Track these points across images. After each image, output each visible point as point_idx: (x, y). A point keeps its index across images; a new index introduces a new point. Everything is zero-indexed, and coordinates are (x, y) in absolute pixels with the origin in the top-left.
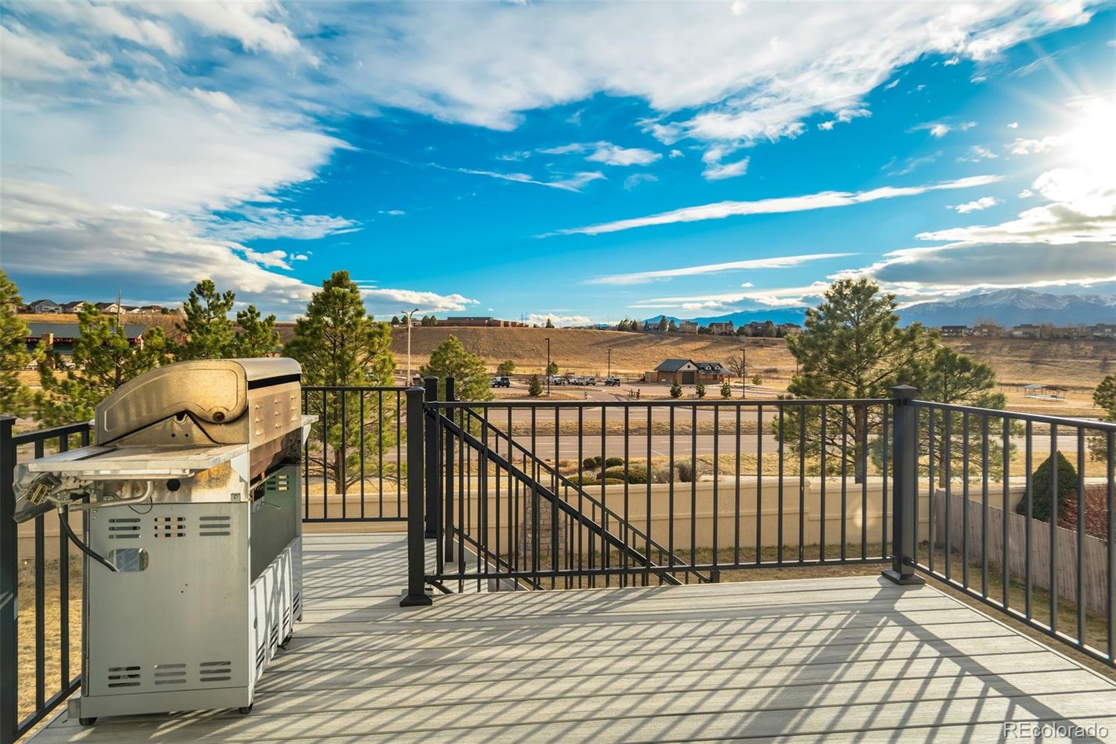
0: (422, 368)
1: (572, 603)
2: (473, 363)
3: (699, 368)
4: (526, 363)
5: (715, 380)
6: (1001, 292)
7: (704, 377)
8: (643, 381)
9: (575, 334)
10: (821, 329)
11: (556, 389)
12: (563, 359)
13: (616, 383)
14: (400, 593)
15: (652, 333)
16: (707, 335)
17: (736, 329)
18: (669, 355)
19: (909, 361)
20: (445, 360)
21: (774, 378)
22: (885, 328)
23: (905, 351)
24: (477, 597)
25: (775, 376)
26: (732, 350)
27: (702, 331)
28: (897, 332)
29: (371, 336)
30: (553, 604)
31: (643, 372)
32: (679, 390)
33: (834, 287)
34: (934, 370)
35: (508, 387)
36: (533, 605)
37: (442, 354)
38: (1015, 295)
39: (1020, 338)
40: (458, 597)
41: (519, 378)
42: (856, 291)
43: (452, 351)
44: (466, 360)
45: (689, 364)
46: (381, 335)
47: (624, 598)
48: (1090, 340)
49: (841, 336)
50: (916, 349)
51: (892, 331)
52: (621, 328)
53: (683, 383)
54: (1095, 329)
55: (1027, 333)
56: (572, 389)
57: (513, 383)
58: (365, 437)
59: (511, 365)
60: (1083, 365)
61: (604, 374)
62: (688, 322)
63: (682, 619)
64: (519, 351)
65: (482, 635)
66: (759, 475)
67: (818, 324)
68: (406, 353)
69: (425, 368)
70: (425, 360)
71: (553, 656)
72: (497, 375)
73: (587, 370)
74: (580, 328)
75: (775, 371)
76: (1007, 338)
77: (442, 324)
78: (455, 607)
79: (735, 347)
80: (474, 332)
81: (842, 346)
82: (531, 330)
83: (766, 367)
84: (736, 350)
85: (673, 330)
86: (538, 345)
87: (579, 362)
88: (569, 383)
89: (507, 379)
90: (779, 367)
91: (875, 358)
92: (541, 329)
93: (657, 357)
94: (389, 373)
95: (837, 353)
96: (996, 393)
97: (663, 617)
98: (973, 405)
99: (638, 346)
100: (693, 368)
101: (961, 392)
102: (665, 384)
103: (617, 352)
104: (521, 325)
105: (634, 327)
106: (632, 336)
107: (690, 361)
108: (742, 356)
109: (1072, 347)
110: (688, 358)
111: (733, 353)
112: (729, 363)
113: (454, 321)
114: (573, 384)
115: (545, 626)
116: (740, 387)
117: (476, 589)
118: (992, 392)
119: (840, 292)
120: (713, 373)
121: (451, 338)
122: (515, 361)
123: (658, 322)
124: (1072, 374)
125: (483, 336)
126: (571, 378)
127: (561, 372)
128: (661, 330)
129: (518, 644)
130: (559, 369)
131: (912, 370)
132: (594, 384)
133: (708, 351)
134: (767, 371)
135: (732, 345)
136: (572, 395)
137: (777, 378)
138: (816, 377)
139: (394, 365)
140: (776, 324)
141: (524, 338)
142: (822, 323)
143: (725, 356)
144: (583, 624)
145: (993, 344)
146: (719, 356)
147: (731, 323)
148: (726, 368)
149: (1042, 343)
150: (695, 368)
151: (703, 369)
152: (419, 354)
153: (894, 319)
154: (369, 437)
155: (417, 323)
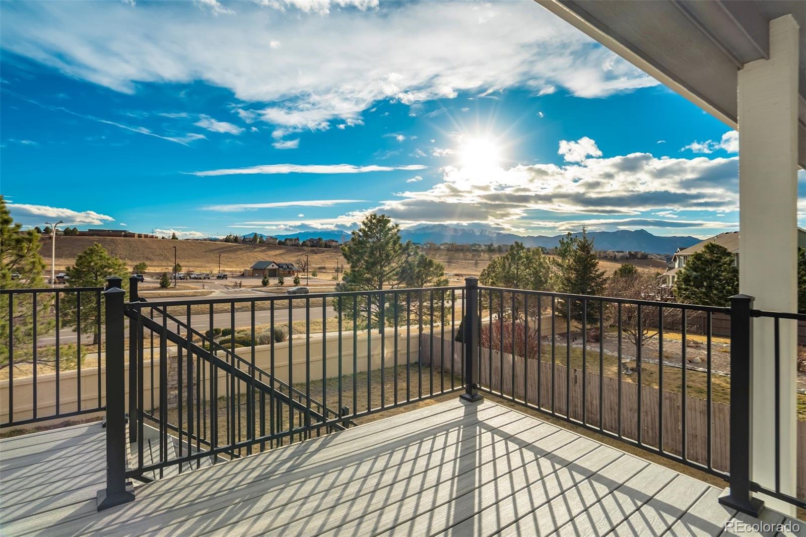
0: (68, 269)
1: (270, 465)
2: (116, 265)
3: (279, 267)
4: (156, 264)
5: (289, 274)
6: (435, 226)
7: (283, 272)
8: (243, 275)
9: (194, 244)
10: (360, 243)
11: (181, 282)
12: (185, 261)
13: (224, 277)
14: (94, 495)
15: (248, 244)
16: (283, 246)
17: (301, 242)
18: (259, 258)
19: (406, 262)
20: (90, 262)
21: (324, 273)
22: (395, 243)
23: (404, 256)
24: (180, 479)
25: (324, 271)
26: (298, 255)
27: (280, 243)
28: (401, 245)
29: (18, 241)
30: (254, 469)
31: (242, 270)
32: (268, 281)
33: (367, 218)
34: (418, 267)
35: (142, 281)
36: (237, 474)
37: (87, 257)
38: (440, 228)
40: (160, 484)
41: (151, 275)
42: (379, 221)
43: (96, 255)
44: (110, 262)
45: (273, 264)
46: (30, 241)
47: (309, 450)
48: (471, 251)
49: (372, 247)
50: (409, 255)
51: (397, 245)
52: (227, 240)
53: (269, 277)
54: (472, 246)
55: (446, 247)
56: (193, 282)
57: (146, 279)
58: (14, 328)
59: (145, 266)
60: (468, 263)
61: (216, 271)
62: (271, 238)
63: (359, 459)
64: (150, 256)
65: (198, 521)
66: (324, 332)
67: (359, 240)
68: (51, 256)
69: (71, 268)
70: (72, 262)
71: (274, 526)
72: (133, 273)
73: (202, 268)
74: (197, 240)
75: (324, 268)
76: (438, 249)
77: (83, 234)
78: (160, 496)
79: (300, 253)
80: (112, 241)
81: (372, 254)
82: (160, 241)
83: (319, 266)
84: (301, 255)
85: (262, 243)
86: (166, 252)
87: (197, 263)
88: (190, 278)
89: (142, 276)
90: (326, 266)
91: (390, 260)
92: (168, 240)
93: (251, 260)
94: (38, 273)
95: (370, 257)
96: (445, 278)
97: (346, 461)
98: (435, 286)
99: (239, 252)
100: (276, 267)
101: (429, 278)
102: (258, 277)
103: (224, 256)
104: (152, 237)
105: (236, 240)
106: (234, 246)
107: (274, 262)
108: (305, 260)
109: (464, 255)
110: (272, 260)
111: (299, 257)
112: (298, 263)
113: (94, 233)
114: (193, 278)
115: (256, 494)
116: (305, 278)
117: (178, 471)
118: (443, 278)
119: (371, 222)
120: (288, 270)
121: (96, 245)
122: (147, 263)
123: (252, 237)
124: (464, 268)
125: (120, 244)
126: (192, 274)
127: (184, 271)
128: (253, 242)
129: (237, 522)
130: (183, 268)
131: (408, 267)
132: (209, 278)
133: (284, 256)
134: (320, 268)
135: (299, 252)
136: (193, 287)
137: (326, 272)
138: (358, 271)
139: (43, 267)
140: (324, 240)
141: (155, 246)
142: (361, 239)
143: (295, 259)
144: (287, 484)
145: (436, 253)
146: (290, 259)
147: (298, 239)
148: (296, 266)
149: (452, 253)
150: (277, 267)
151: (282, 267)
152: (61, 257)
153: (399, 238)
154: (18, 329)
155: (59, 233)
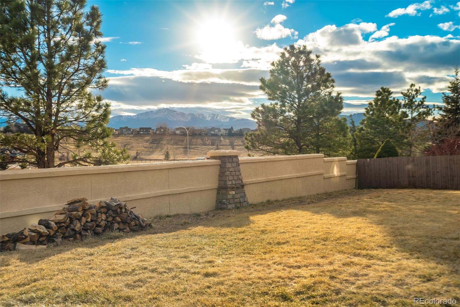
39: (179, 135)
48: (210, 136)
55: (182, 132)
76: (173, 135)
109: (202, 140)
145: (167, 139)
